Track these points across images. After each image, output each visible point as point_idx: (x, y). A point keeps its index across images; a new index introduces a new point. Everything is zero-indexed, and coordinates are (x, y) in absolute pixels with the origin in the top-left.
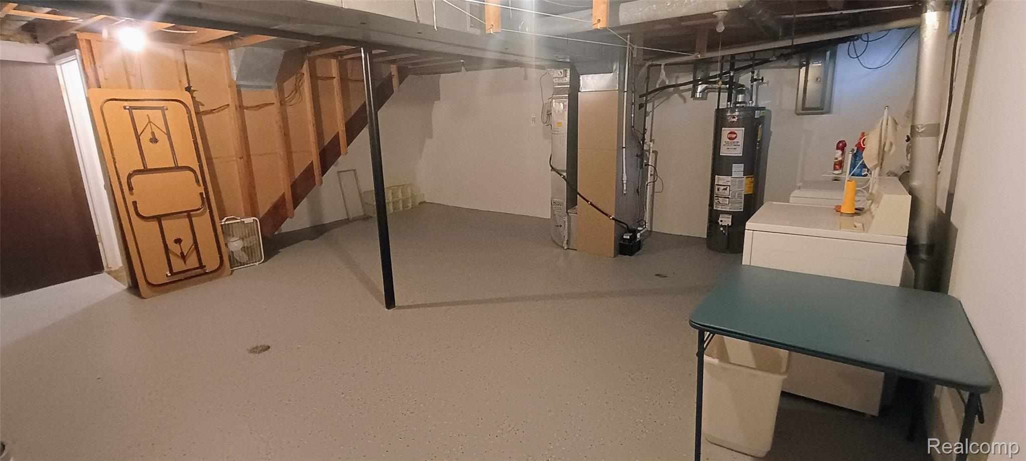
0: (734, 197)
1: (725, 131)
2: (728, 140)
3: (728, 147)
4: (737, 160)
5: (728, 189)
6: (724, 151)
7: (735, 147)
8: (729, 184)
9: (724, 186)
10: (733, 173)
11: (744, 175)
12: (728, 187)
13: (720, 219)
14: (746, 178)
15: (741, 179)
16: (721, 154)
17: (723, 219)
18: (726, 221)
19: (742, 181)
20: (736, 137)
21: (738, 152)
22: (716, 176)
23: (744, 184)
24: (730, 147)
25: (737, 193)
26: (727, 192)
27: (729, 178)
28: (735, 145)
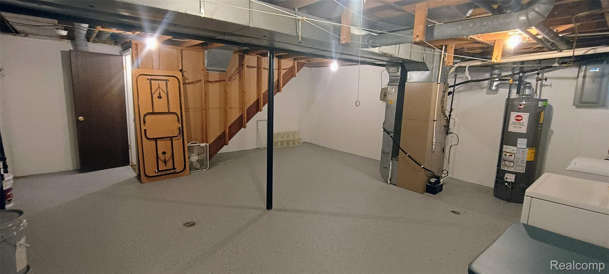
0: (518, 161)
1: (513, 115)
2: (515, 121)
3: (515, 126)
4: (521, 135)
5: (513, 156)
6: (511, 128)
7: (520, 126)
8: (514, 152)
9: (511, 153)
10: (518, 144)
11: (527, 147)
12: (514, 155)
13: (506, 176)
14: (529, 149)
15: (524, 150)
16: (509, 131)
17: (508, 177)
18: (510, 178)
19: (525, 151)
20: (521, 119)
21: (523, 130)
22: (504, 146)
23: (526, 153)
24: (516, 126)
25: (520, 159)
26: (512, 158)
27: (515, 148)
28: (520, 125)
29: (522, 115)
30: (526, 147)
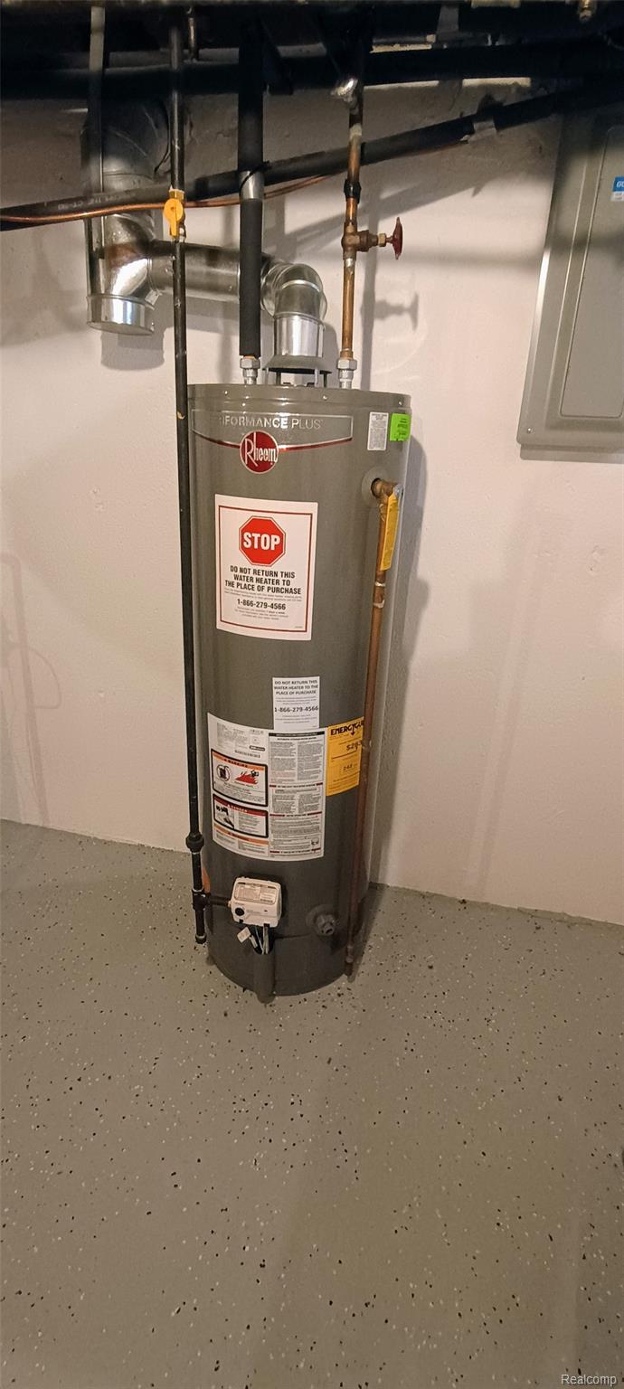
0: (287, 806)
1: (232, 513)
2: (244, 562)
3: (249, 595)
4: (289, 658)
5: (261, 778)
6: (232, 614)
7: (276, 597)
8: (263, 758)
9: (246, 763)
10: (277, 715)
11: (322, 725)
12: (262, 773)
13: (237, 894)
14: (332, 732)
15: (310, 741)
16: (217, 627)
17: (246, 906)
18: (259, 905)
19: (317, 748)
20: (279, 550)
21: (296, 621)
22: (208, 718)
23: (323, 759)
24: (255, 596)
25: (297, 796)
26: (256, 792)
27: (262, 737)
28: (277, 590)
29: (279, 520)
30: (317, 722)
